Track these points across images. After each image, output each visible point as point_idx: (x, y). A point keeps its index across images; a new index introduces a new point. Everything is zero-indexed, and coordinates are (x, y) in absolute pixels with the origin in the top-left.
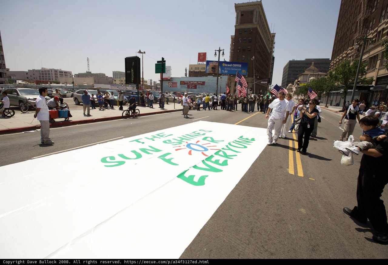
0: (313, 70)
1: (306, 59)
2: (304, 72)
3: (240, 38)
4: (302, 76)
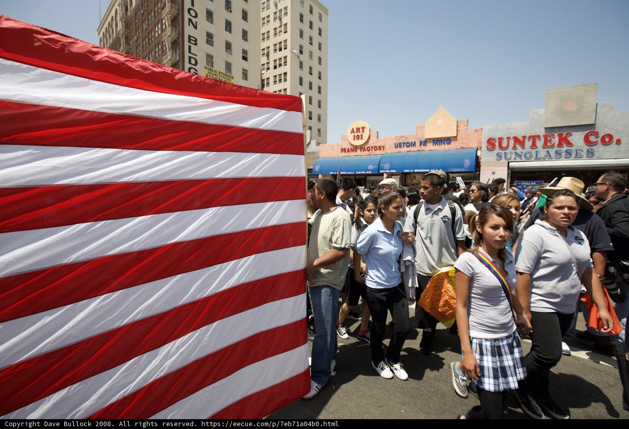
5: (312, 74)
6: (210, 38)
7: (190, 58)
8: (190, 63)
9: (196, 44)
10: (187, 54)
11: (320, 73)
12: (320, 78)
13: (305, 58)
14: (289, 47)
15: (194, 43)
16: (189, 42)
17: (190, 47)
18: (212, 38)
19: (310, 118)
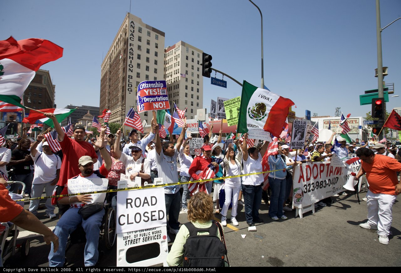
0: (90, 117)
1: (83, 106)
2: (83, 118)
3: (30, 93)
4: (82, 121)
5: (193, 83)
6: (138, 75)
7: (129, 84)
8: (129, 86)
9: (132, 78)
10: (127, 83)
11: (198, 82)
12: (198, 84)
13: (189, 76)
14: (180, 72)
15: (131, 78)
16: (129, 78)
17: (129, 80)
18: (139, 75)
19: (192, 105)
